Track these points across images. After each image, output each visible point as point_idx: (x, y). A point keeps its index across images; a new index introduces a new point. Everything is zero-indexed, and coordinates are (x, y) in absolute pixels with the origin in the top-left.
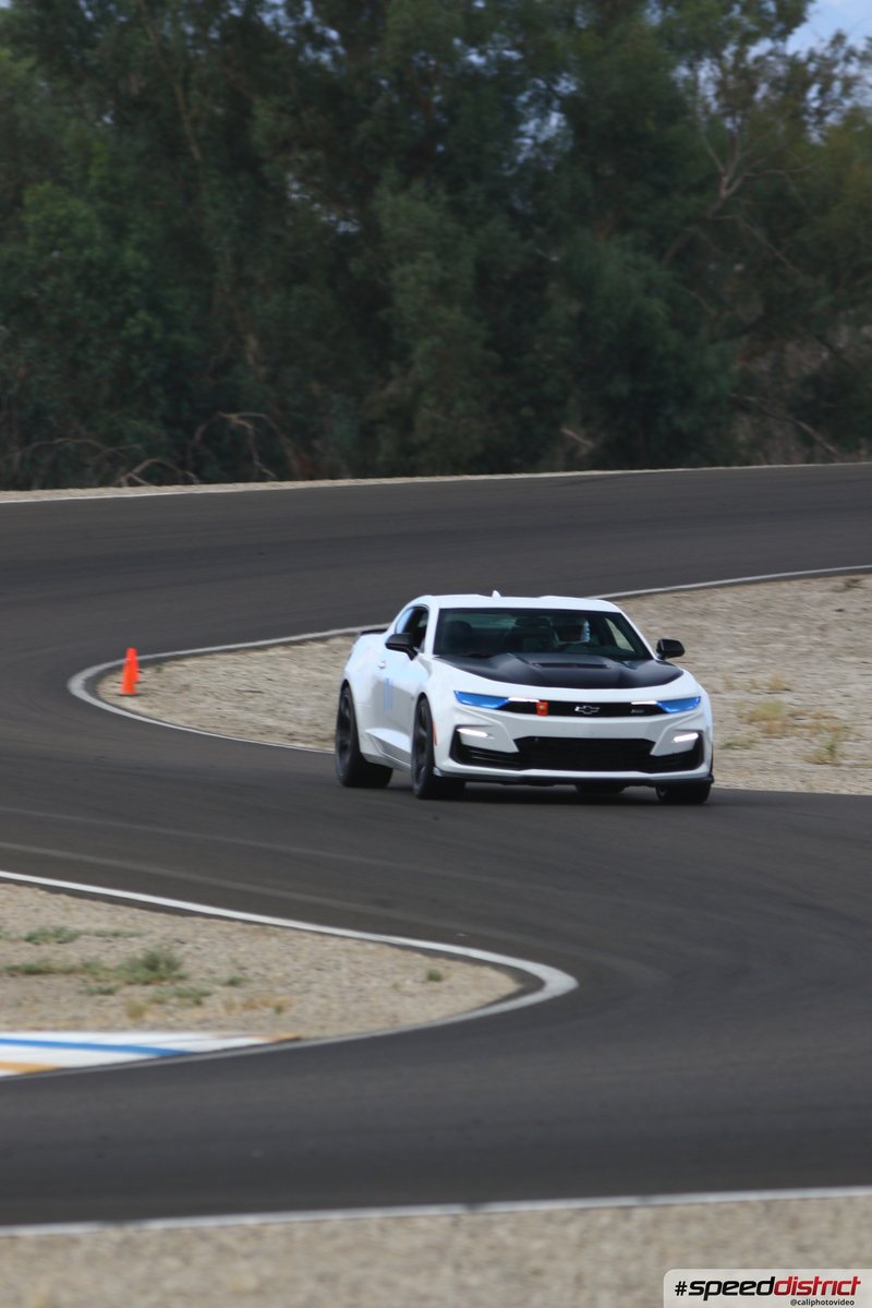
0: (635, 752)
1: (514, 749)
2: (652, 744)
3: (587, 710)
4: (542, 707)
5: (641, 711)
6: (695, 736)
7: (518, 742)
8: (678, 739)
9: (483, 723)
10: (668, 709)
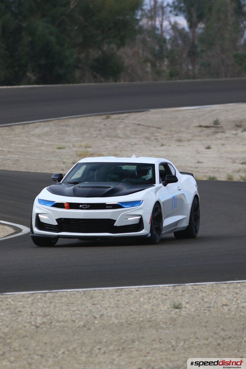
0: (108, 225)
1: (56, 223)
2: (116, 221)
3: (85, 207)
4: (66, 205)
5: (111, 207)
6: (139, 217)
7: (57, 220)
8: (129, 219)
9: (45, 212)
10: (124, 206)
